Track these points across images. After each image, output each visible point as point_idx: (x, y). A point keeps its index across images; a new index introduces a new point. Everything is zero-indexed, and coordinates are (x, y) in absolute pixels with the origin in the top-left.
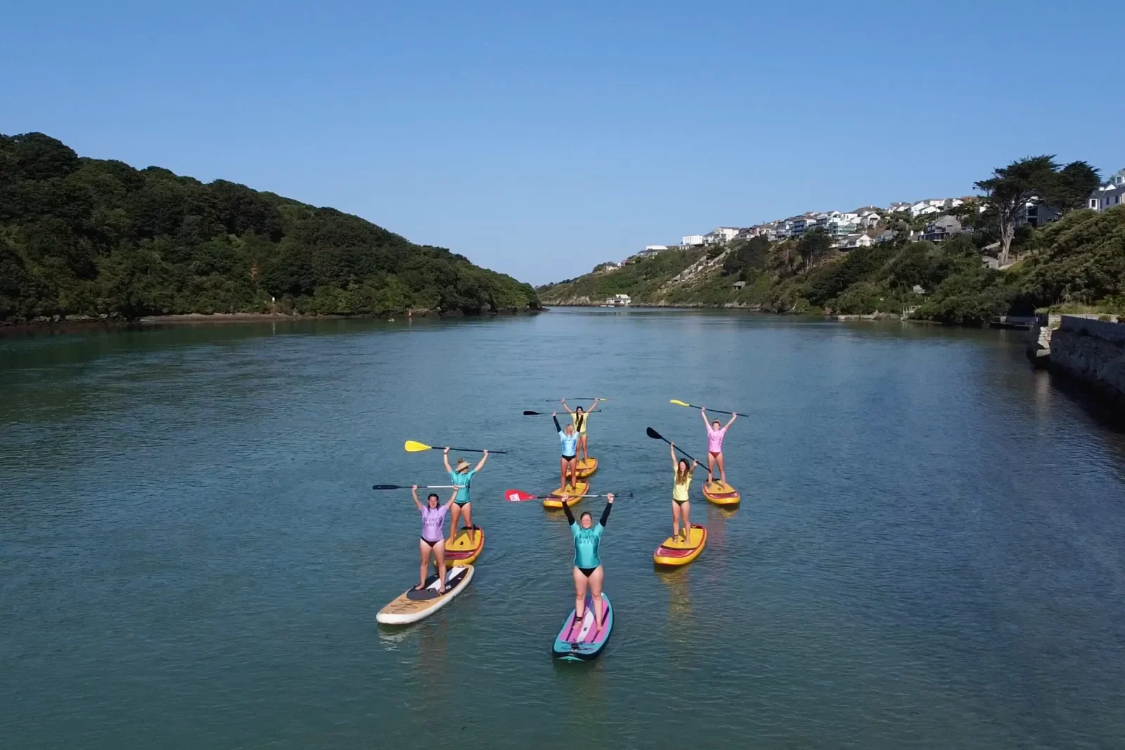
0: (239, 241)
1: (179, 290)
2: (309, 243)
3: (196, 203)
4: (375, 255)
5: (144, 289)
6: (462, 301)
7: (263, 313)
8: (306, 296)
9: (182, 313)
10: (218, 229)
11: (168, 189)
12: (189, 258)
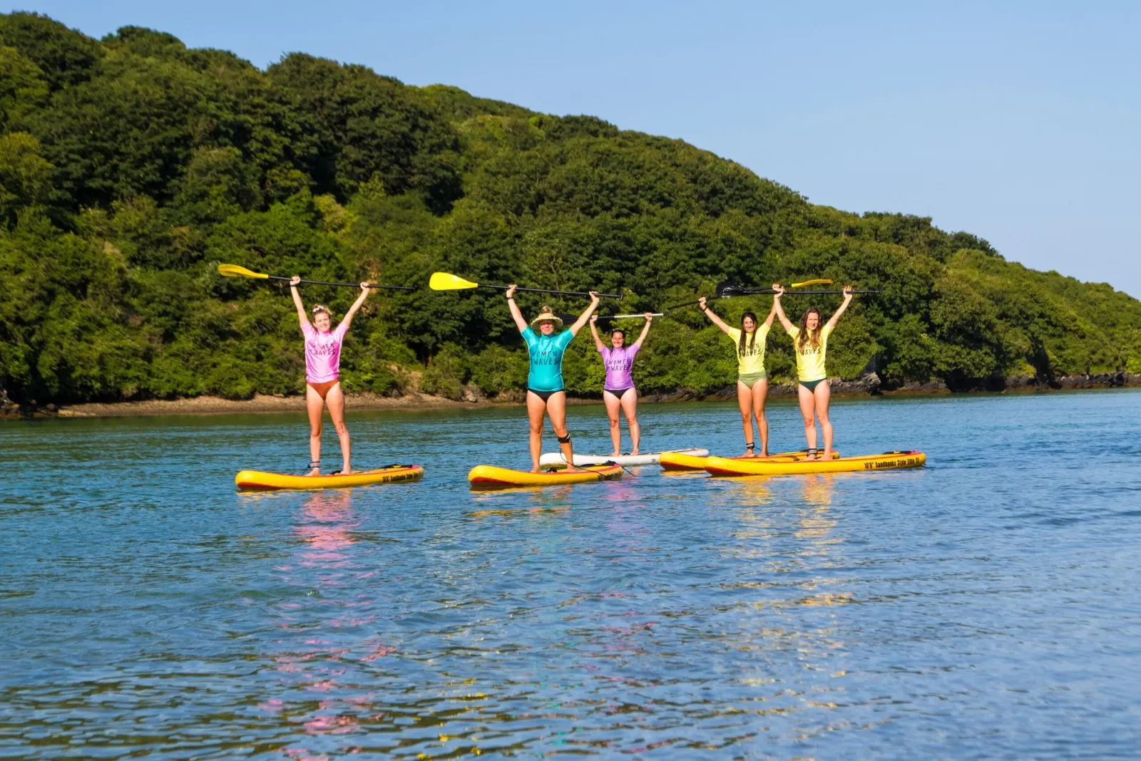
0: (342, 212)
1: (168, 337)
2: (518, 212)
3: (228, 116)
4: (694, 235)
5: (78, 335)
6: (946, 355)
7: (385, 395)
8: (498, 349)
9: (172, 396)
10: (289, 183)
11: (157, 80)
12: (200, 257)
